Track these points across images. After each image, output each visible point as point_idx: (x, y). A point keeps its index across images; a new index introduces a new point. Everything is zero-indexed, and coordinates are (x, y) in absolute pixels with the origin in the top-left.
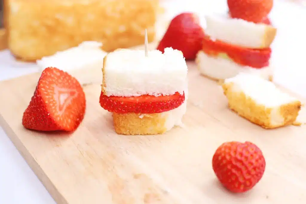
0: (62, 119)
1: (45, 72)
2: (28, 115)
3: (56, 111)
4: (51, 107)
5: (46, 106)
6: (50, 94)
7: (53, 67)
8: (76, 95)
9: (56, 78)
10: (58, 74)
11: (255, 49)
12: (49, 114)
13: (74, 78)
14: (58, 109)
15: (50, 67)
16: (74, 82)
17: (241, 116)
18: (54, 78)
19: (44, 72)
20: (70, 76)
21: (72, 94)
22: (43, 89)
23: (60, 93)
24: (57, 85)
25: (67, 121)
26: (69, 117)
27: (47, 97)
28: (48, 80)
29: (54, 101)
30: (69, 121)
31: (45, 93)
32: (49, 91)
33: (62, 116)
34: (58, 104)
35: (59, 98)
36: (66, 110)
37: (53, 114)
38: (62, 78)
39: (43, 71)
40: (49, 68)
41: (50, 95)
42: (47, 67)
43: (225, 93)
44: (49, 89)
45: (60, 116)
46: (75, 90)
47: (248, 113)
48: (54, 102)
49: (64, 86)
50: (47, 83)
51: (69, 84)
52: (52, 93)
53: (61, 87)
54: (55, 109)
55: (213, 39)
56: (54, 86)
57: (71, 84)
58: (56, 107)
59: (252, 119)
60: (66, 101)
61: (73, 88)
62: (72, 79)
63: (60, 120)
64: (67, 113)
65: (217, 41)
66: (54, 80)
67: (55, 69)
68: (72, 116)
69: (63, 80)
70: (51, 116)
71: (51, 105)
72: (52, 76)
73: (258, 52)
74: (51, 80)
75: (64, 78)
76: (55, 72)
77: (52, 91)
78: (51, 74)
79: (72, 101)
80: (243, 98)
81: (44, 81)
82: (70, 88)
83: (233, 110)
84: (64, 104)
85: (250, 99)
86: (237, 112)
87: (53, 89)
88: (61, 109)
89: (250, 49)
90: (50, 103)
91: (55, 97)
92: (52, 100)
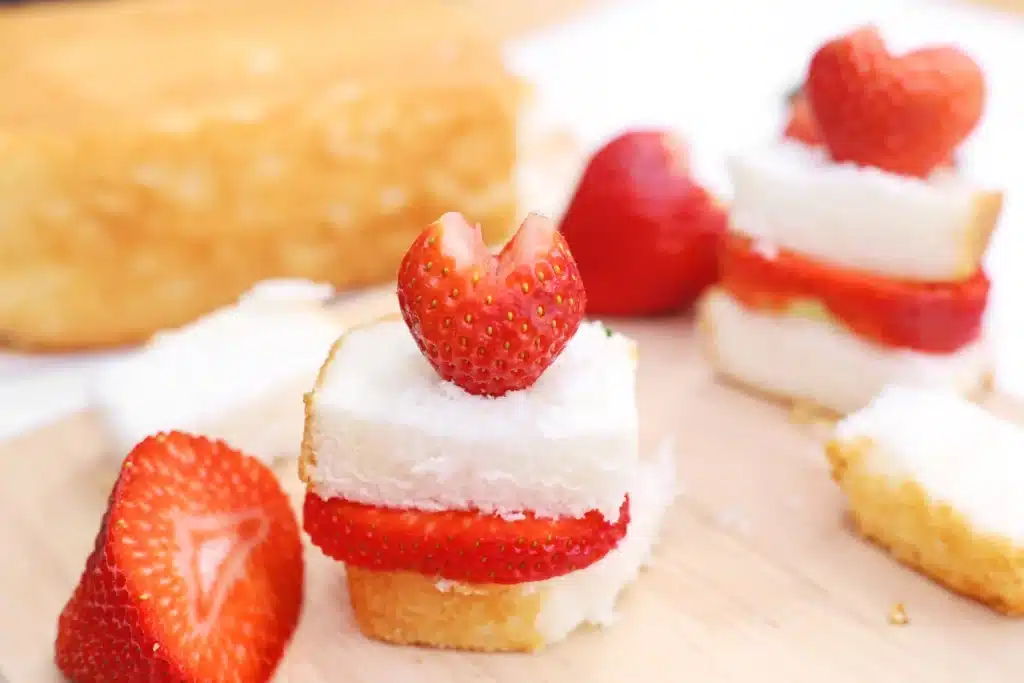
0: (209, 654)
1: (136, 462)
2: (77, 632)
3: (185, 628)
4: (166, 610)
5: (143, 615)
6: (161, 554)
7: (167, 430)
8: (262, 534)
9: (179, 478)
10: (188, 457)
11: (932, 286)
12: (156, 647)
13: (253, 461)
14: (191, 612)
15: (153, 433)
16: (254, 476)
17: (904, 563)
18: (171, 481)
19: (129, 464)
20: (234, 456)
21: (246, 530)
22: (127, 541)
23: (199, 538)
24: (183, 507)
25: (232, 657)
26: (237, 637)
27: (147, 571)
28: (149, 495)
29: (175, 581)
30: (241, 652)
31: (138, 555)
32: (153, 542)
33: (210, 639)
34: (191, 595)
35: (194, 562)
36: (223, 612)
37: (176, 639)
38: (203, 473)
39: (127, 460)
40: (149, 439)
41: (157, 559)
42: (140, 438)
43: (837, 476)
44: (155, 533)
45: (204, 641)
46: (258, 513)
47: (935, 555)
48: (176, 589)
49: (214, 506)
50: (146, 508)
51: (233, 488)
52: (164, 547)
53: (202, 513)
54: (182, 618)
55: (768, 251)
56: (173, 514)
57: (242, 489)
58: (183, 607)
59: (954, 581)
60: (222, 568)
61: (251, 504)
62: (246, 464)
63: (203, 658)
64: (231, 622)
65: (785, 254)
66: (171, 490)
67: (175, 436)
68: (247, 629)
69: (210, 479)
70: (166, 651)
71: (165, 602)
72: (165, 471)
73: (945, 294)
74: (158, 491)
75: (210, 470)
76: (172, 449)
77: (164, 540)
78: (160, 464)
79: (247, 564)
80: (913, 503)
81: (129, 505)
82: (235, 507)
83: (872, 540)
84: (215, 585)
85: (946, 511)
86: (886, 548)
87: (169, 533)
88: (202, 611)
89: (912, 285)
90: (159, 593)
91: (180, 564)
92: (165, 581)
